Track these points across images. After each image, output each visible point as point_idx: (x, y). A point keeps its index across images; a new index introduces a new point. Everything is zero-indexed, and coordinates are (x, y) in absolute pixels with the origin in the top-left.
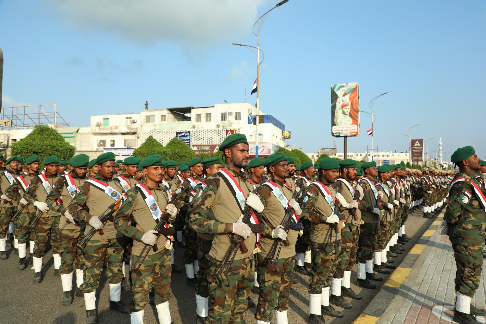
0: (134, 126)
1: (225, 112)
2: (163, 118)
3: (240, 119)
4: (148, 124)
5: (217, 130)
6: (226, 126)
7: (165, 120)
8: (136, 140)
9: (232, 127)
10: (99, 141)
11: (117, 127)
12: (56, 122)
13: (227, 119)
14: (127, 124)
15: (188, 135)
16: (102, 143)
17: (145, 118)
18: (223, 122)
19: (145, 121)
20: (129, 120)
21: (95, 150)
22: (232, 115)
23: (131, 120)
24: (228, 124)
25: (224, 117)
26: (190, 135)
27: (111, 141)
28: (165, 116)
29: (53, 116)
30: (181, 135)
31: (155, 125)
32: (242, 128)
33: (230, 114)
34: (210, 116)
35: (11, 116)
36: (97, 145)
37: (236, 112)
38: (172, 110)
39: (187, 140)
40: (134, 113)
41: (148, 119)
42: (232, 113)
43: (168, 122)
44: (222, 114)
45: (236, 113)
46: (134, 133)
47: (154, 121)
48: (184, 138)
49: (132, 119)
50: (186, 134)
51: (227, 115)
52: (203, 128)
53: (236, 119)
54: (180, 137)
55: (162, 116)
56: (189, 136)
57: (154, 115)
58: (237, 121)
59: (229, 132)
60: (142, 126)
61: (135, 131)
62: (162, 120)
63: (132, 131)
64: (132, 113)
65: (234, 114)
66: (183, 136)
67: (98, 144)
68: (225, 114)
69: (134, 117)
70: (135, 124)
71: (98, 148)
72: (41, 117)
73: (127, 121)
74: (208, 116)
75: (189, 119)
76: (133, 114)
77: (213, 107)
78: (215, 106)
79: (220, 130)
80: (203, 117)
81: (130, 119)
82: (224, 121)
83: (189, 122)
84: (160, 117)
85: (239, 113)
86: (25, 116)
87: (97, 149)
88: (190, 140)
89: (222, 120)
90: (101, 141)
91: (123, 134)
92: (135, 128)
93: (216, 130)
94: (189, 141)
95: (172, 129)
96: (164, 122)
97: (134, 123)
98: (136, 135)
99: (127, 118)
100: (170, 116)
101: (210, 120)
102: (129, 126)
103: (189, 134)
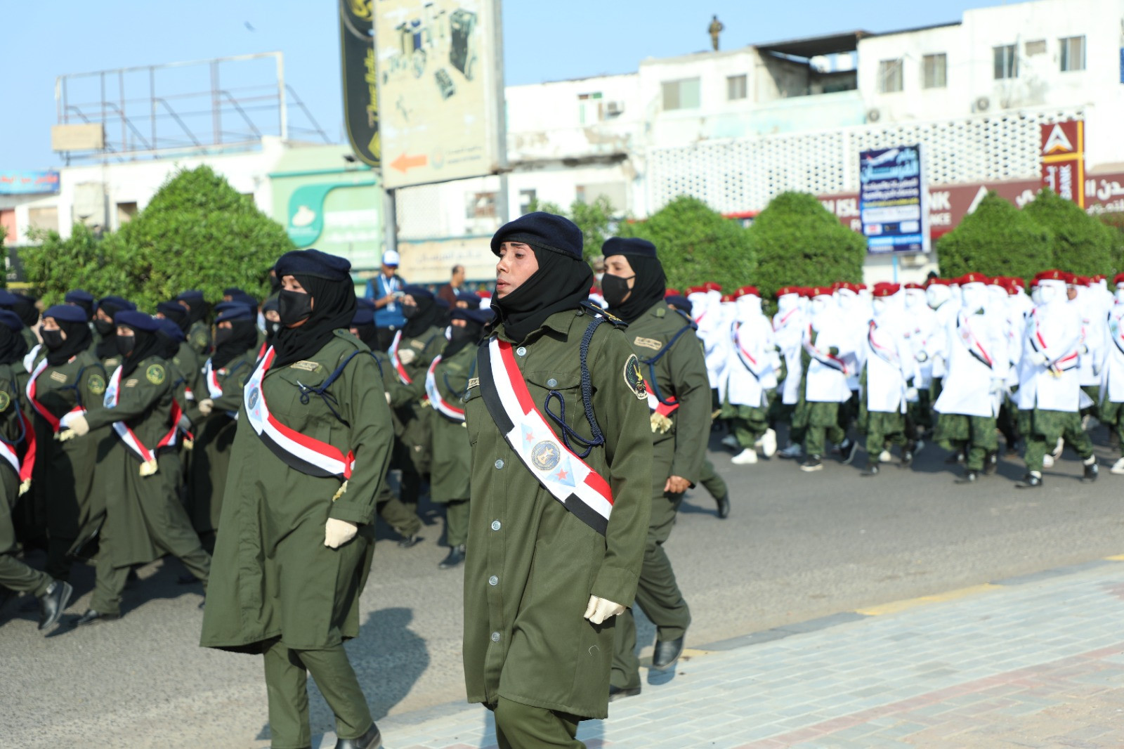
0: (615, 127)
1: (1010, 41)
2: (737, 86)
3: (1080, 65)
4: (674, 114)
5: (981, 122)
6: (1019, 102)
7: (744, 94)
8: (623, 184)
9: (1042, 102)
10: (472, 197)
11: (542, 137)
12: (289, 128)
13: (1022, 70)
14: (583, 120)
15: (910, 161)
16: (483, 203)
17: (657, 90)
18: (1003, 87)
19: (660, 102)
20: (591, 105)
21: (461, 232)
22: (1044, 51)
23: (600, 106)
24: (1026, 91)
25: (1005, 63)
26: (918, 158)
27: (523, 192)
28: (743, 78)
29: (275, 102)
30: (882, 159)
31: (703, 120)
32: (1091, 104)
33: (1036, 46)
34: (945, 66)
35: (99, 109)
36: (463, 213)
37: (1064, 35)
38: (766, 52)
39: (909, 178)
40: (611, 75)
41: (672, 96)
42: (1043, 42)
43: (756, 100)
44: (998, 52)
45: (1064, 42)
46: (618, 158)
47: (696, 103)
48: (895, 172)
49: (606, 100)
50: (902, 157)
51: (1021, 53)
52: (911, 116)
53: (1063, 68)
54: (875, 167)
55: (731, 79)
56: (915, 164)
57: (697, 79)
58: (1070, 76)
59: (1058, 131)
60: (648, 126)
61: (620, 147)
62: (732, 96)
63: (608, 149)
64: (604, 76)
65: (1054, 49)
66: (891, 164)
67: (468, 209)
68: (1012, 48)
69: (613, 89)
70: (620, 117)
71: (471, 223)
72: (223, 107)
73: (582, 109)
74: (934, 66)
75: (846, 81)
76: (608, 80)
77: (958, 23)
78: (967, 17)
79: (992, 121)
80: (913, 72)
81: (597, 101)
82: (1007, 81)
83: (850, 95)
84: (723, 86)
85: (1078, 40)
86: (157, 105)
87: (469, 230)
88: (918, 177)
89: (999, 74)
90: (480, 196)
91: (571, 162)
92: (617, 137)
93: (975, 122)
94: (914, 182)
95: (776, 129)
96: (740, 104)
97: (615, 114)
98: (626, 163)
99: (584, 96)
100: (759, 76)
101: (944, 82)
102: (595, 130)
103: (912, 155)
